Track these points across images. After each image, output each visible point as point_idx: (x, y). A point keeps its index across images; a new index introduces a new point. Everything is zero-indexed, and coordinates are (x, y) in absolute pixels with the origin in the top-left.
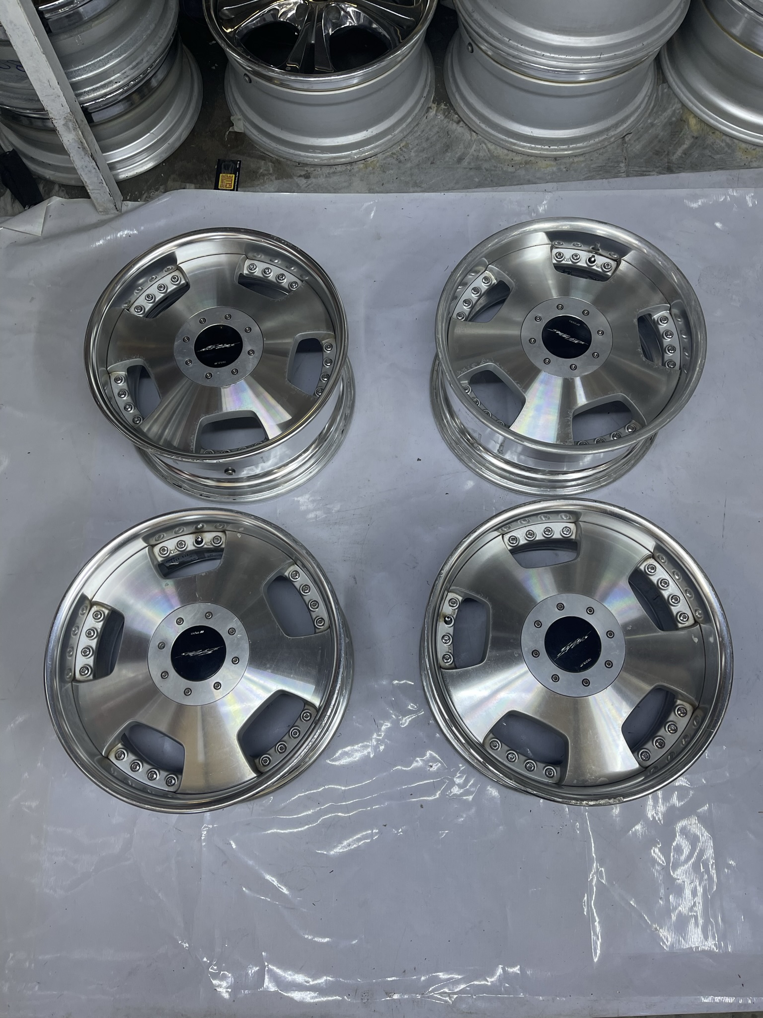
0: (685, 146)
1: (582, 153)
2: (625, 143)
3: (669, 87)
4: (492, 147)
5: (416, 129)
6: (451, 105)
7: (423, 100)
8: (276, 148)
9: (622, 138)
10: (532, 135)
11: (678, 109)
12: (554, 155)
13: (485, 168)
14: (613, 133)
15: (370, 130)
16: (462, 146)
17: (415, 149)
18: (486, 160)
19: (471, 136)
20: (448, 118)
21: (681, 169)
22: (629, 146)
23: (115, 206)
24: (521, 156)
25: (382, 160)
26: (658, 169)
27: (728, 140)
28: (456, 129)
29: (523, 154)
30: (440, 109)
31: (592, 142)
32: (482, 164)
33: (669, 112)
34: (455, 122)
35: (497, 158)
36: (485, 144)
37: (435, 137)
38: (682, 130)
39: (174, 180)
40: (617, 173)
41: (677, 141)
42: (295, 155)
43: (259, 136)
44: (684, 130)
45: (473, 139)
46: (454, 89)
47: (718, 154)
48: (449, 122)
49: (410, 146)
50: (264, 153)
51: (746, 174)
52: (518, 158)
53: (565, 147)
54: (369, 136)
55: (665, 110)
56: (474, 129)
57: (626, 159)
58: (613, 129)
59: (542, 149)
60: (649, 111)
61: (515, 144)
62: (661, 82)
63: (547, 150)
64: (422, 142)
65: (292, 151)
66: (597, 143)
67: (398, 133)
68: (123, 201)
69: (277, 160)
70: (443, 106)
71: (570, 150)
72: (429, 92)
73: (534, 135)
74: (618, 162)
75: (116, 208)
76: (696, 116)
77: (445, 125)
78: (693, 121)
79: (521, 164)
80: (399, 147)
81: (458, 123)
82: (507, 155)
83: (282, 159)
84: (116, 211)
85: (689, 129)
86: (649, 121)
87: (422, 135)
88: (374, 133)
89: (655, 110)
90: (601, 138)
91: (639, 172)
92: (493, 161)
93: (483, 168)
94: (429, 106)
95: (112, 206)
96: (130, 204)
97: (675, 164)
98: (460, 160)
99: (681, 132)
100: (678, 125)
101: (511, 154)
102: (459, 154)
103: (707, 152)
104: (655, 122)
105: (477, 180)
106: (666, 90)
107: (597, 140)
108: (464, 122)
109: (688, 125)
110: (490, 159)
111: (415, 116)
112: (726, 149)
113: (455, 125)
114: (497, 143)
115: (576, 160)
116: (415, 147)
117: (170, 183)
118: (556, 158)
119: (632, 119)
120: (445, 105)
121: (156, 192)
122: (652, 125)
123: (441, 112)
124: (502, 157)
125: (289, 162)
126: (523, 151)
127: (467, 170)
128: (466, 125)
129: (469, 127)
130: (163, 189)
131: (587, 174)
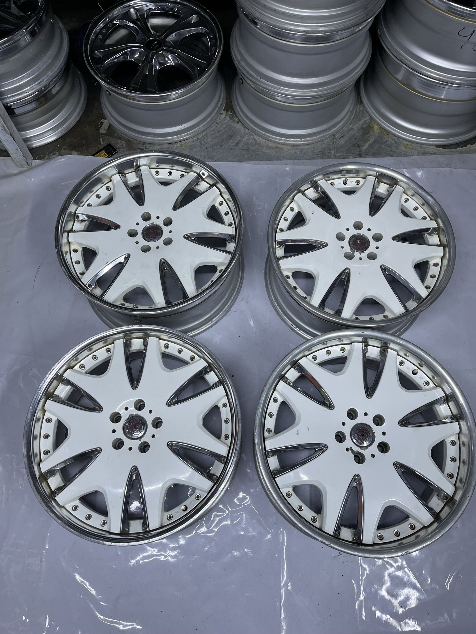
0: (370, 142)
1: (309, 143)
2: (335, 139)
3: (364, 107)
4: (257, 138)
5: (212, 125)
6: (234, 112)
7: (217, 109)
8: (128, 133)
9: (333, 136)
10: (279, 132)
11: (368, 120)
12: (293, 144)
13: (252, 150)
14: (328, 133)
15: (183, 125)
16: (239, 136)
17: (211, 137)
18: (253, 145)
19: (245, 131)
20: (232, 120)
21: (367, 155)
22: (337, 140)
23: (27, 163)
24: (273, 144)
25: (191, 142)
26: (353, 155)
27: (396, 139)
28: (236, 127)
29: (275, 142)
30: (227, 114)
31: (315, 137)
32: (250, 147)
33: (362, 121)
34: (236, 122)
35: (259, 144)
36: (253, 136)
37: (224, 130)
38: (369, 132)
39: (65, 149)
40: (329, 156)
41: (366, 139)
42: (140, 137)
43: (118, 126)
44: (370, 132)
45: (246, 132)
46: (236, 104)
47: (389, 147)
48: (232, 122)
49: (208, 135)
50: (121, 136)
51: (404, 159)
52: (271, 145)
53: (299, 140)
54: (183, 129)
55: (360, 120)
56: (247, 127)
57: (335, 148)
58: (328, 131)
59: (286, 140)
60: (350, 120)
61: (270, 137)
62: (359, 104)
63: (288, 141)
64: (215, 133)
65: (137, 135)
66: (319, 138)
67: (201, 128)
68: (33, 160)
69: (129, 140)
70: (229, 113)
71: (302, 142)
72: (221, 104)
73: (281, 132)
74: (330, 150)
75: (28, 165)
76: (378, 124)
77: (230, 124)
78: (376, 127)
79: (273, 148)
80: (202, 135)
81: (238, 123)
82: (265, 143)
83: (131, 139)
84: (27, 166)
85: (373, 132)
86: (350, 126)
87: (216, 129)
88: (186, 127)
89: (354, 121)
90: (320, 136)
91: (343, 156)
92: (257, 145)
93: (251, 149)
94: (221, 113)
95: (25, 163)
96: (38, 162)
97: (363, 152)
98: (237, 144)
99: (368, 134)
100: (367, 130)
101: (268, 142)
102: (237, 141)
103: (383, 146)
104: (353, 127)
105: (246, 156)
106: (361, 109)
107: (318, 137)
108: (241, 122)
109: (373, 129)
110: (255, 145)
111: (212, 118)
112: (395, 144)
113: (236, 124)
114: (260, 135)
115: (306, 147)
116: (212, 136)
117: (63, 151)
118: (294, 146)
119: (340, 125)
120: (231, 112)
121: (54, 156)
122: (352, 129)
123: (228, 116)
124: (261, 144)
125: (135, 141)
126: (275, 141)
127: (242, 150)
128: (242, 124)
129: (244, 125)
130: (58, 154)
131: (311, 156)
